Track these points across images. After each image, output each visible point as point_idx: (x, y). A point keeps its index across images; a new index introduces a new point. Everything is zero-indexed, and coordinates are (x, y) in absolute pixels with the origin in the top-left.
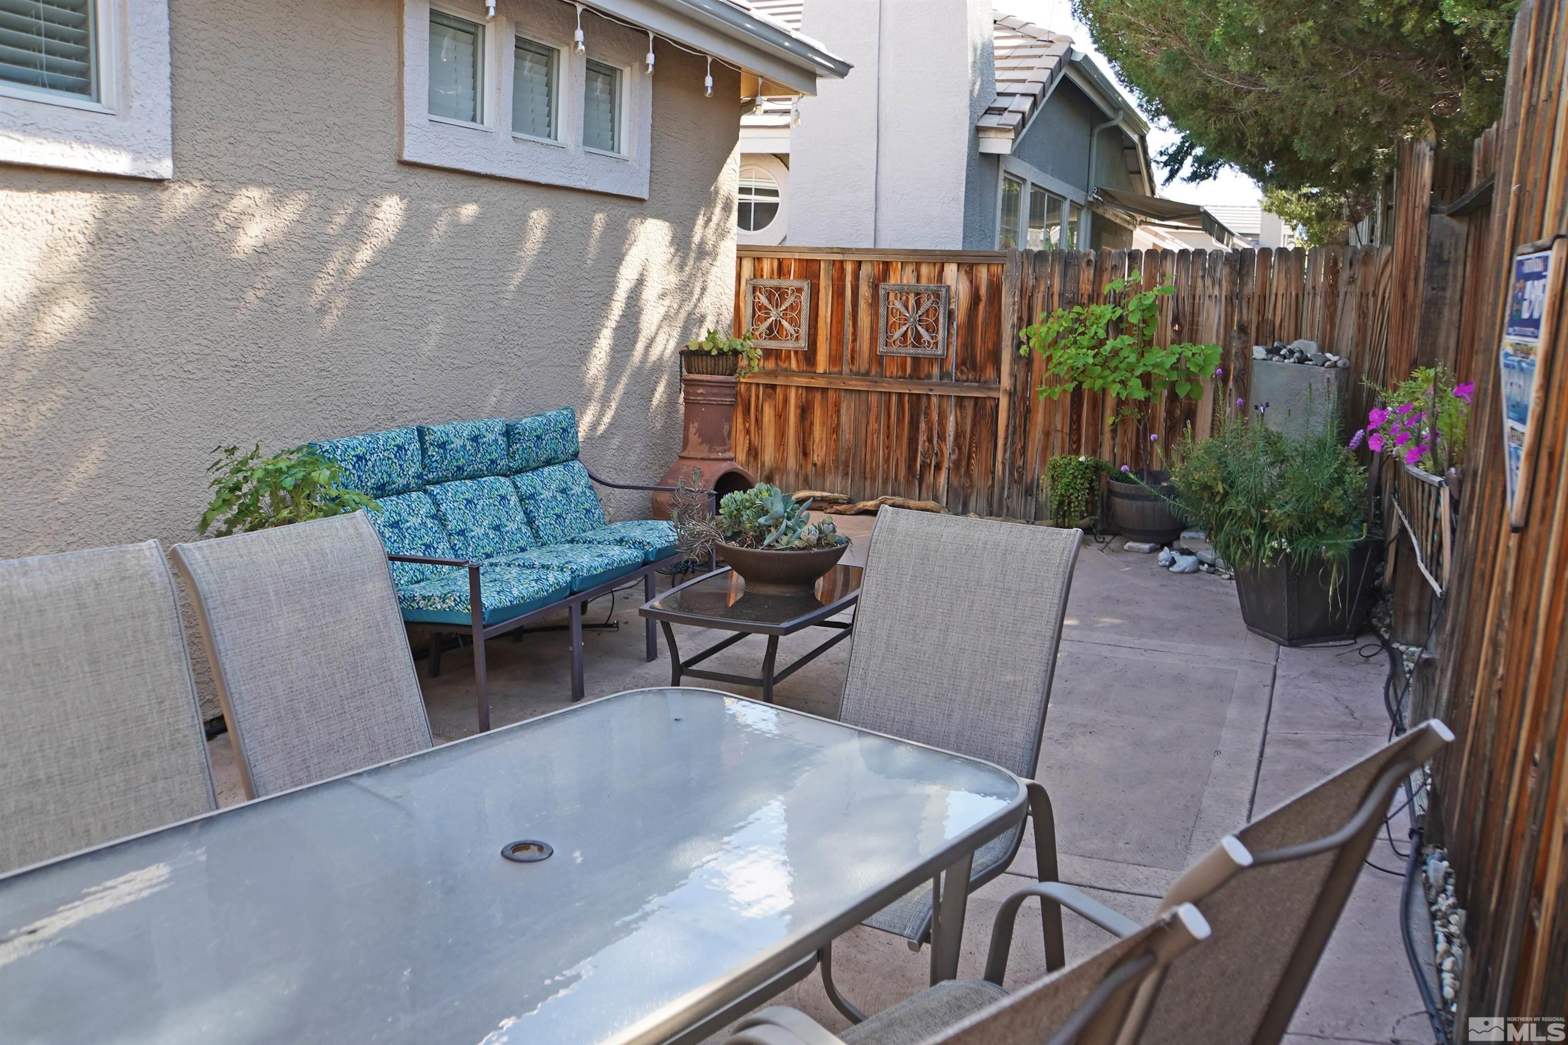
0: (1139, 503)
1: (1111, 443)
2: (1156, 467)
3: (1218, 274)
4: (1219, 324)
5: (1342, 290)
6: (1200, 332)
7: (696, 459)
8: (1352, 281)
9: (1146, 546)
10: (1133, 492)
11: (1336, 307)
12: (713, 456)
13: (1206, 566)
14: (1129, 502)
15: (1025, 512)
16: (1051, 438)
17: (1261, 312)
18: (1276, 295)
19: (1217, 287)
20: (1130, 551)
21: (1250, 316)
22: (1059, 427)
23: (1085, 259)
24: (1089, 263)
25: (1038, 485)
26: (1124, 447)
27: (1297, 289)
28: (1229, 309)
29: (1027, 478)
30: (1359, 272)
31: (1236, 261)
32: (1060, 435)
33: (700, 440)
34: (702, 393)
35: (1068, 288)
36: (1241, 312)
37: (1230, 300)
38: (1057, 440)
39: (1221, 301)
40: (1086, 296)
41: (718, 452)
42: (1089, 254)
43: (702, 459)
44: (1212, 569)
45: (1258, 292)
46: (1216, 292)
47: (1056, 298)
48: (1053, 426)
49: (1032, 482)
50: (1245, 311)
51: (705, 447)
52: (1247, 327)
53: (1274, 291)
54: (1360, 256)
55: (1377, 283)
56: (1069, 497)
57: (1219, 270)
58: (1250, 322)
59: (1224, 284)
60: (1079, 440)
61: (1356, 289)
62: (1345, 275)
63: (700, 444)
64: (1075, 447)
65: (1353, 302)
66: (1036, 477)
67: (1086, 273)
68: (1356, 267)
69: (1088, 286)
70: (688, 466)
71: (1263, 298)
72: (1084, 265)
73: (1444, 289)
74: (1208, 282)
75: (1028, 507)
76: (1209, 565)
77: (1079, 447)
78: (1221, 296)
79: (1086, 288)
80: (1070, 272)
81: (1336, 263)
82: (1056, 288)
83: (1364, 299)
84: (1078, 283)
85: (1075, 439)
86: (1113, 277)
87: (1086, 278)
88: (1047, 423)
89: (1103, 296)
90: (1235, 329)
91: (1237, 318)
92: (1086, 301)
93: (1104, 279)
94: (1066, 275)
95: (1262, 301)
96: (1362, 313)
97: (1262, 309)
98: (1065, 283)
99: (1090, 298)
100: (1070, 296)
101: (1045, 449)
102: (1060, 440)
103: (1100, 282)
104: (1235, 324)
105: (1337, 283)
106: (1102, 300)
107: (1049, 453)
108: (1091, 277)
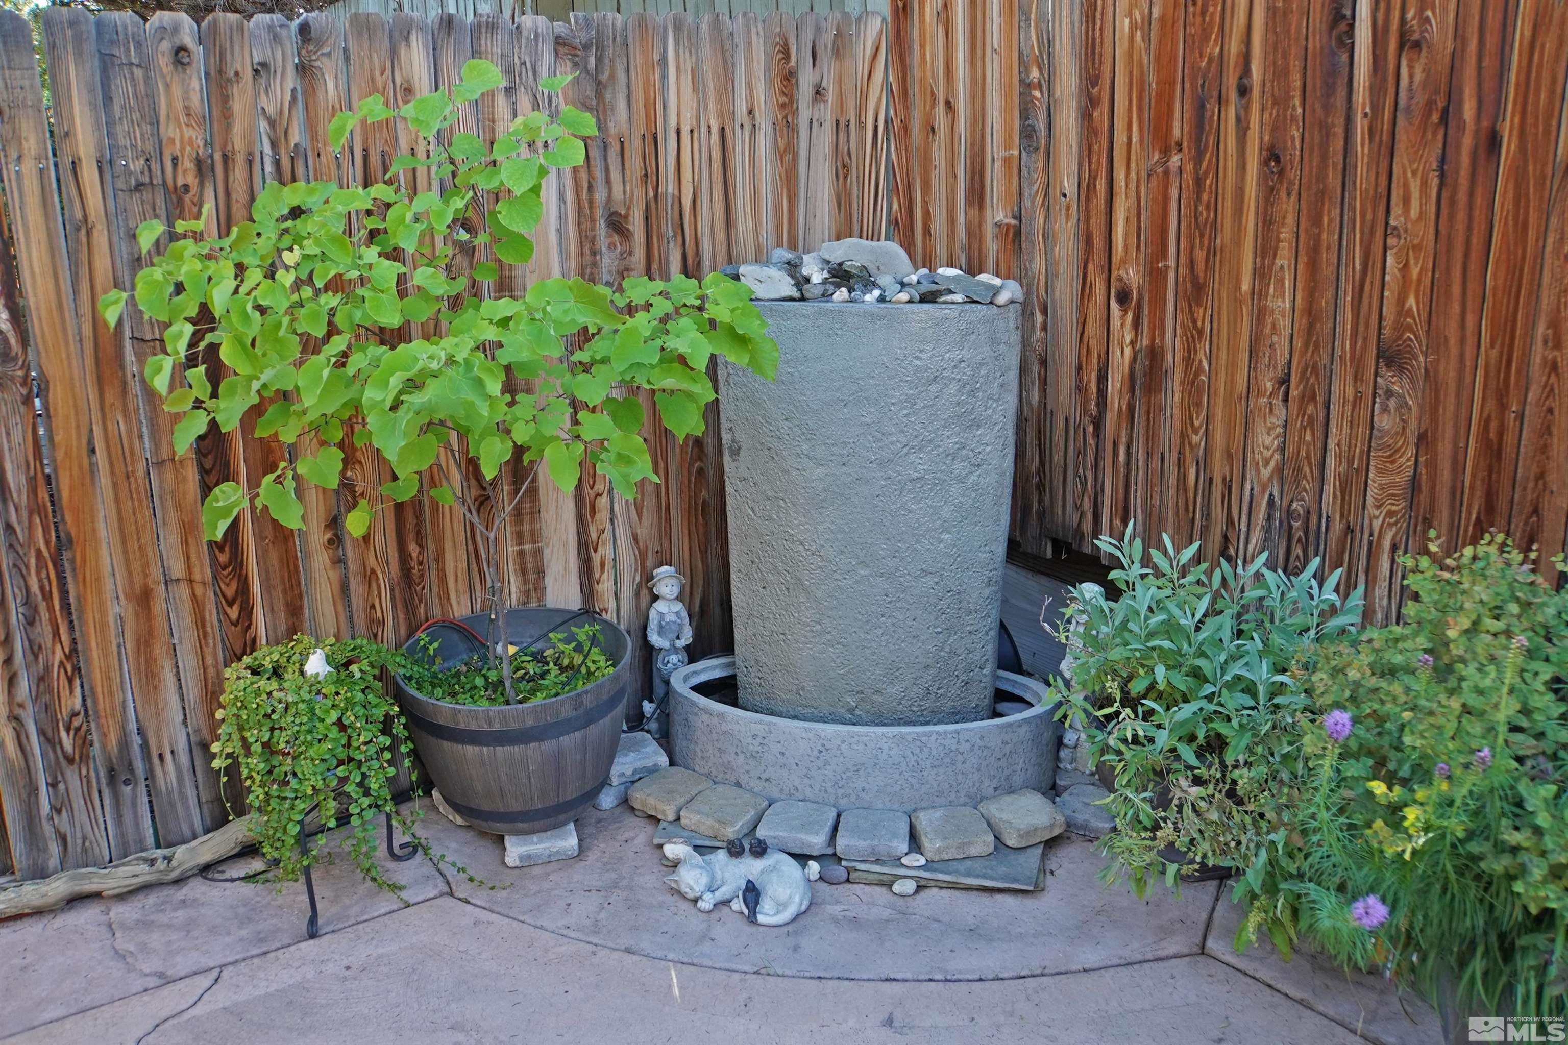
0: (548, 746)
1: (335, 577)
2: (460, 609)
4: (562, 216)
5: (804, 114)
8: (819, 92)
9: (570, 839)
10: (530, 722)
11: (795, 155)
14: (517, 750)
15: (122, 835)
16: (158, 605)
17: (651, 177)
18: (678, 132)
20: (526, 865)
21: (623, 187)
22: (177, 570)
23: (167, 47)
24: (180, 56)
25: (145, 747)
26: (369, 577)
27: (721, 116)
28: (584, 175)
29: (106, 739)
30: (828, 71)
31: (585, 47)
32: (183, 591)
35: (123, 141)
36: (608, 181)
38: (178, 612)
40: (188, 164)
44: (839, 872)
45: (640, 127)
47: (89, 175)
48: (156, 572)
49: (124, 744)
50: (615, 176)
52: (626, 217)
53: (673, 122)
54: (828, 38)
55: (864, 97)
57: (543, 71)
58: (630, 207)
59: (563, 105)
60: (244, 589)
61: (827, 112)
62: (806, 81)
64: (234, 613)
65: (825, 139)
66: (133, 726)
67: (176, 92)
68: (824, 60)
69: (189, 133)
71: (653, 140)
72: (164, 62)
74: (527, 105)
75: (128, 819)
77: (247, 610)
79: (184, 137)
80: (124, 90)
81: (785, 53)
82: (85, 141)
83: (842, 135)
84: (156, 123)
85: (230, 592)
86: (264, 102)
87: (179, 105)
88: (136, 566)
89: (240, 159)
90: (601, 226)
91: (600, 195)
92: (191, 179)
93: (237, 106)
94: (108, 99)
95: (650, 149)
96: (842, 170)
97: (652, 169)
98: (111, 123)
99: (202, 167)
100: (137, 165)
101: (145, 641)
102: (186, 607)
103: (227, 116)
104: (599, 212)
105: (791, 101)
106: (239, 173)
107: (159, 651)
108: (195, 100)
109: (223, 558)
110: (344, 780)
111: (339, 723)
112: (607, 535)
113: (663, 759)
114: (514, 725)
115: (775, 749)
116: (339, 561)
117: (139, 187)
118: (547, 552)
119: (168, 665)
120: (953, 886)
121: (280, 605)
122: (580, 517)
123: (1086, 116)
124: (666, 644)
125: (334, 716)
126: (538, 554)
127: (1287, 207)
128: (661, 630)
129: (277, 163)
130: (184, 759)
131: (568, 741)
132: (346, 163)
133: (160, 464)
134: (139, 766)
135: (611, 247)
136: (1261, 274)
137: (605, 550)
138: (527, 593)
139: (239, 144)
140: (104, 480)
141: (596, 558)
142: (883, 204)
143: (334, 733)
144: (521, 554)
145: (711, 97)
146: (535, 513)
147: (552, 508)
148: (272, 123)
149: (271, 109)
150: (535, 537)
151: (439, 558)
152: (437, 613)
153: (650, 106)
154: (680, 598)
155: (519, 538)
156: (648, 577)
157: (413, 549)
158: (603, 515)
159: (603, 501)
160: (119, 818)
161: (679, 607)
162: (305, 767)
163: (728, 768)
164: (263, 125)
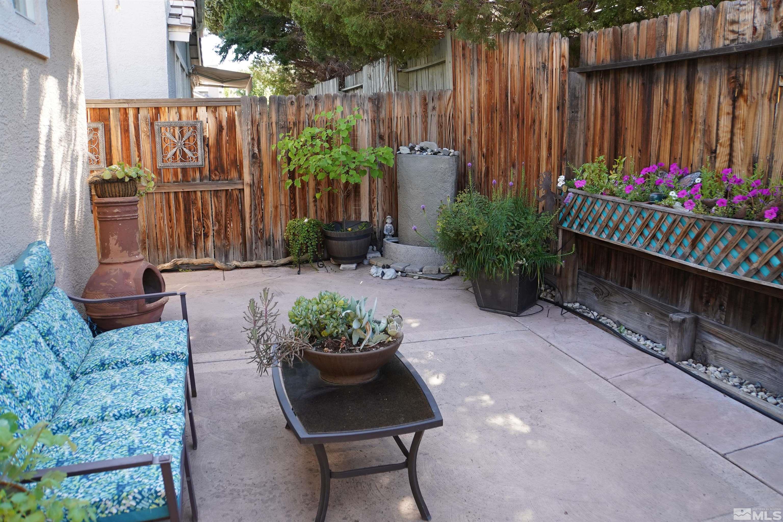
0: (349, 242)
1: (314, 208)
2: (341, 220)
3: (366, 108)
4: (369, 136)
5: (430, 114)
6: (358, 140)
7: (120, 263)
8: (434, 108)
9: (354, 266)
10: (345, 236)
11: (427, 123)
12: (133, 259)
13: (400, 273)
14: (342, 242)
15: (267, 256)
16: (279, 210)
17: (390, 127)
18: (397, 118)
19: (366, 114)
20: (344, 270)
21: (383, 130)
22: (283, 203)
23: (290, 101)
24: (292, 103)
25: (273, 239)
26: (322, 210)
27: (408, 114)
28: (374, 127)
29: (266, 235)
30: (436, 103)
31: (375, 99)
32: (284, 207)
33: (121, 248)
34: (118, 213)
35: (280, 118)
36: (380, 128)
37: (373, 121)
38: (282, 211)
39: (368, 122)
40: (292, 123)
41: (135, 255)
42: (292, 98)
43: (125, 263)
44: (404, 274)
45: (388, 117)
46: (366, 118)
47: (274, 125)
48: (279, 203)
49: (270, 237)
50: (381, 127)
51: (125, 253)
52: (384, 136)
53: (396, 115)
54: (437, 95)
55: (446, 109)
56: (306, 244)
57: (366, 105)
58: (385, 134)
59: (369, 112)
60: (296, 209)
61: (436, 113)
62: (430, 106)
63: (121, 251)
64: (293, 213)
65: (435, 119)
66: (271, 234)
67: (291, 110)
68: (435, 100)
69: (293, 117)
70: (116, 270)
71: (391, 119)
72: (289, 104)
73: (577, 112)
74: (361, 112)
75: (269, 253)
76: (401, 272)
77: (296, 213)
78: (368, 119)
79: (291, 118)
80: (281, 109)
81: (425, 100)
82: (274, 119)
83: (440, 118)
84: (287, 116)
85: (293, 209)
86: (307, 111)
87: (291, 112)
88: (275, 201)
89: (302, 122)
90: (377, 137)
91: (377, 131)
92: (292, 126)
93: (302, 112)
94: (278, 111)
95: (390, 121)
96: (440, 126)
97: (390, 126)
98: (279, 116)
99: (294, 124)
100: (283, 123)
101: (276, 217)
102: (284, 211)
103: (300, 114)
104: (377, 135)
105: (427, 110)
106: (301, 125)
107: (278, 219)
108: (294, 111)
109: (292, 201)
110: (307, 242)
111: (307, 230)
112: (376, 208)
113: (380, 255)
114: (342, 236)
115: (399, 251)
116: (315, 205)
117: (283, 127)
118: (362, 210)
119: (279, 222)
120: (426, 278)
121: (302, 213)
122: (370, 202)
123: (478, 115)
124: (387, 234)
125: (306, 229)
126: (359, 210)
127: (503, 134)
128: (387, 230)
129: (309, 123)
130: (281, 243)
131: (354, 242)
132: (322, 123)
133: (282, 181)
134: (272, 242)
135: (380, 143)
136: (500, 149)
137: (375, 211)
138: (356, 218)
139: (302, 119)
140: (271, 183)
141: (373, 213)
142: (451, 135)
143: (306, 232)
144: (355, 209)
145: (405, 109)
146: (359, 200)
147: (363, 200)
148: (308, 115)
149: (308, 113)
150: (359, 206)
151: (337, 208)
152: (336, 220)
153: (390, 112)
154: (391, 223)
155: (355, 205)
156: (385, 217)
157: (331, 205)
158: (375, 203)
159: (376, 200)
160: (267, 252)
161: (391, 225)
162: (300, 238)
163: (390, 256)
164: (307, 116)
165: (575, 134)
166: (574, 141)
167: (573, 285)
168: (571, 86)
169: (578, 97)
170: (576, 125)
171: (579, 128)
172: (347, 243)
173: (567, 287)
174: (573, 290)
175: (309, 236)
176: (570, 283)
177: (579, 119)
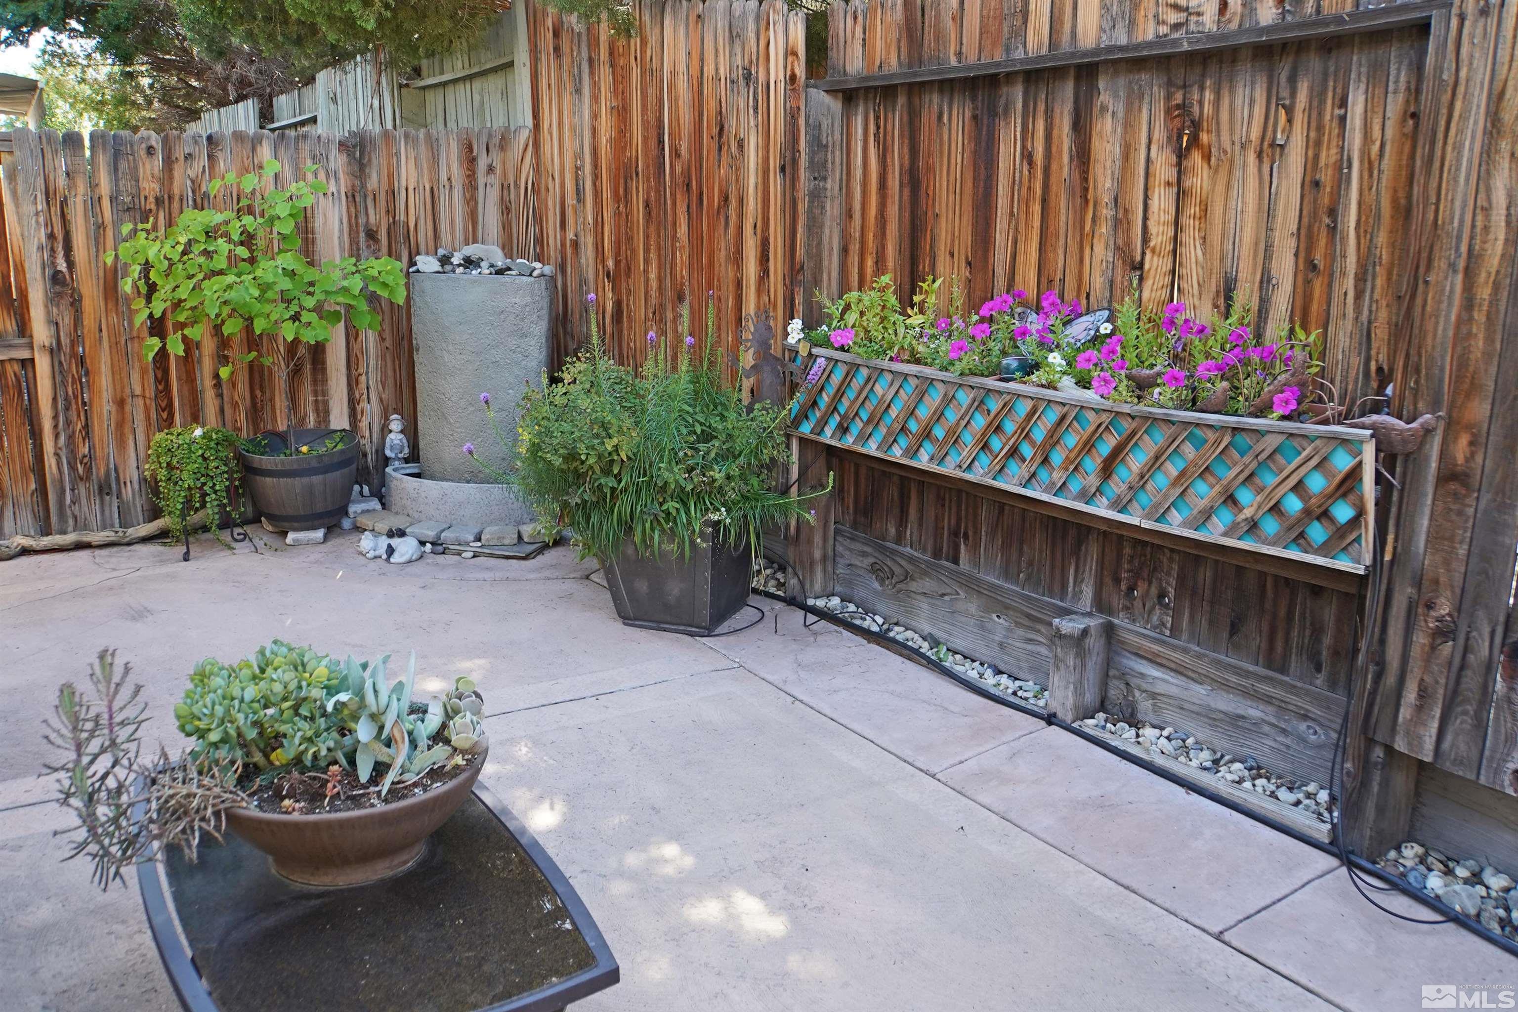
0: (305, 480)
1: (217, 402)
2: (282, 426)
3: (332, 165)
4: (341, 231)
5: (481, 180)
6: (317, 242)
8: (491, 169)
9: (319, 534)
10: (295, 467)
11: (476, 203)
13: (429, 546)
14: (289, 480)
15: (103, 520)
16: (128, 408)
17: (391, 211)
18: (407, 189)
19: (332, 181)
20: (296, 544)
21: (375, 217)
22: (138, 390)
23: (144, 146)
24: (150, 150)
25: (118, 478)
26: (235, 405)
27: (431, 181)
28: (353, 210)
29: (99, 471)
30: (496, 158)
31: (354, 146)
32: (140, 401)
35: (122, 188)
36: (367, 214)
37: (351, 197)
38: (137, 412)
39: (340, 198)
40: (152, 199)
42: (149, 138)
44: (440, 549)
45: (385, 186)
46: (333, 188)
47: (106, 203)
48: (128, 391)
49: (107, 474)
50: (371, 211)
52: (377, 232)
53: (404, 184)
54: (496, 140)
55: (518, 172)
56: (201, 488)
57: (332, 158)
58: (379, 226)
59: (341, 176)
60: (170, 405)
61: (495, 180)
62: (482, 163)
64: (165, 415)
65: (494, 195)
66: (112, 466)
67: (148, 166)
68: (494, 152)
69: (153, 185)
71: (392, 193)
72: (143, 153)
73: (825, 179)
74: (322, 175)
75: (107, 512)
76: (432, 544)
77: (171, 415)
78: (339, 193)
79: (150, 187)
80: (123, 165)
81: (470, 148)
82: (105, 187)
83: (505, 192)
84: (138, 181)
85: (163, 404)
86: (189, 172)
87: (149, 172)
88: (118, 387)
89: (177, 198)
90: (362, 235)
91: (362, 220)
92: (153, 207)
93: (176, 173)
94: (116, 169)
95: (390, 198)
96: (506, 209)
97: (391, 208)
98: (117, 180)
99: (159, 201)
100: (128, 199)
101: (120, 424)
102: (141, 409)
103: (171, 178)
104: (361, 229)
105: (474, 173)
106: (176, 204)
107: (127, 430)
108: (156, 171)
109: (161, 387)
110: (204, 484)
111: (202, 455)
112: (365, 396)
113: (379, 507)
114: (288, 468)
115: (423, 495)
116: (220, 396)
117: (129, 209)
118: (331, 403)
119: (131, 437)
120: (491, 555)
121: (188, 414)
122: (349, 385)
123: (594, 184)
124: (393, 456)
125: (200, 452)
126: (326, 403)
127: (652, 229)
128: (392, 449)
129: (195, 201)
130: (136, 486)
131: (316, 479)
132: (228, 201)
133: (132, 339)
134: (114, 485)
135: (369, 247)
136: (647, 261)
137: (364, 404)
138: (319, 423)
139: (176, 191)
140: (106, 344)
141: (359, 408)
142: (531, 229)
143: (200, 460)
144: (316, 401)
145: (426, 171)
146: (325, 381)
147: (334, 381)
148: (193, 182)
149: (193, 175)
150: (325, 393)
151: (272, 400)
152: (270, 427)
153: (390, 176)
154: (402, 432)
155: (315, 393)
156: (387, 419)
157: (258, 393)
158: (363, 386)
159: (363, 379)
160: (103, 511)
161: (401, 436)
162: (185, 475)
163: (404, 507)
164: (189, 182)
165: (822, 226)
166: (819, 244)
167: (824, 558)
168: (811, 121)
169: (826, 146)
170: (823, 207)
171: (828, 213)
172: (298, 483)
173: (812, 563)
174: (824, 571)
175: (206, 468)
176: (818, 554)
177: (829, 194)
